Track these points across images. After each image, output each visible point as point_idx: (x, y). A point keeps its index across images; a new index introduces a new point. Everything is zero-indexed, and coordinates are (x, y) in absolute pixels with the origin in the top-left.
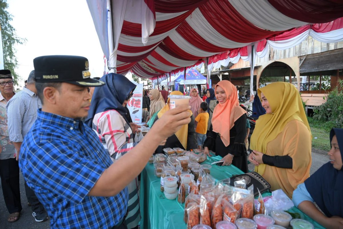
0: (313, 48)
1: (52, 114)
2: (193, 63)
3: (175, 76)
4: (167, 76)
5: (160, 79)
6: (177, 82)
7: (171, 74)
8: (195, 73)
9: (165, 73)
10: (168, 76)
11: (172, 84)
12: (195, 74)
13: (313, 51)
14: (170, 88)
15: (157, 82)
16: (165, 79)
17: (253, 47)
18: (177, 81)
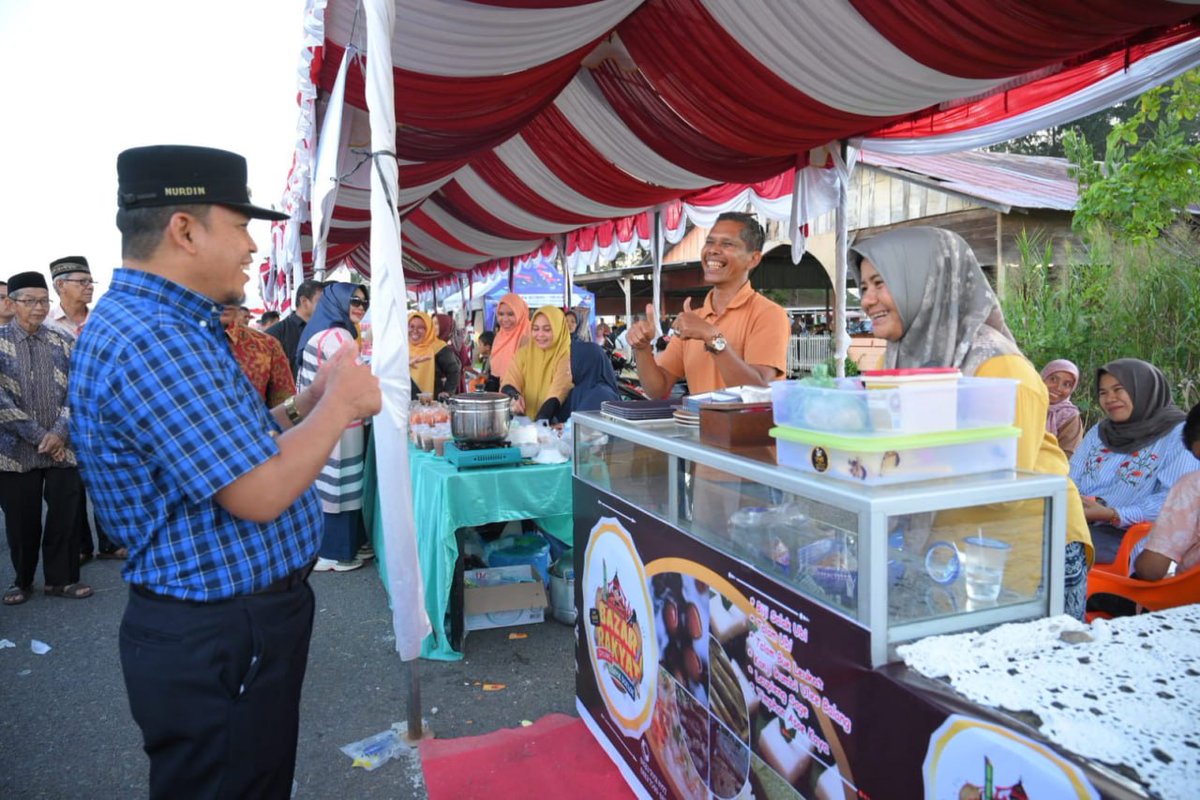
0: (872, 211)
1: (164, 281)
2: (531, 246)
3: (485, 282)
4: (460, 281)
5: (439, 290)
6: (491, 301)
7: (475, 275)
8: (547, 273)
9: (455, 273)
10: (465, 281)
11: (476, 306)
12: (547, 277)
13: (872, 220)
14: (470, 319)
15: (430, 298)
16: (457, 291)
17: (657, 215)
18: (490, 298)
